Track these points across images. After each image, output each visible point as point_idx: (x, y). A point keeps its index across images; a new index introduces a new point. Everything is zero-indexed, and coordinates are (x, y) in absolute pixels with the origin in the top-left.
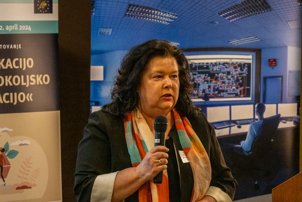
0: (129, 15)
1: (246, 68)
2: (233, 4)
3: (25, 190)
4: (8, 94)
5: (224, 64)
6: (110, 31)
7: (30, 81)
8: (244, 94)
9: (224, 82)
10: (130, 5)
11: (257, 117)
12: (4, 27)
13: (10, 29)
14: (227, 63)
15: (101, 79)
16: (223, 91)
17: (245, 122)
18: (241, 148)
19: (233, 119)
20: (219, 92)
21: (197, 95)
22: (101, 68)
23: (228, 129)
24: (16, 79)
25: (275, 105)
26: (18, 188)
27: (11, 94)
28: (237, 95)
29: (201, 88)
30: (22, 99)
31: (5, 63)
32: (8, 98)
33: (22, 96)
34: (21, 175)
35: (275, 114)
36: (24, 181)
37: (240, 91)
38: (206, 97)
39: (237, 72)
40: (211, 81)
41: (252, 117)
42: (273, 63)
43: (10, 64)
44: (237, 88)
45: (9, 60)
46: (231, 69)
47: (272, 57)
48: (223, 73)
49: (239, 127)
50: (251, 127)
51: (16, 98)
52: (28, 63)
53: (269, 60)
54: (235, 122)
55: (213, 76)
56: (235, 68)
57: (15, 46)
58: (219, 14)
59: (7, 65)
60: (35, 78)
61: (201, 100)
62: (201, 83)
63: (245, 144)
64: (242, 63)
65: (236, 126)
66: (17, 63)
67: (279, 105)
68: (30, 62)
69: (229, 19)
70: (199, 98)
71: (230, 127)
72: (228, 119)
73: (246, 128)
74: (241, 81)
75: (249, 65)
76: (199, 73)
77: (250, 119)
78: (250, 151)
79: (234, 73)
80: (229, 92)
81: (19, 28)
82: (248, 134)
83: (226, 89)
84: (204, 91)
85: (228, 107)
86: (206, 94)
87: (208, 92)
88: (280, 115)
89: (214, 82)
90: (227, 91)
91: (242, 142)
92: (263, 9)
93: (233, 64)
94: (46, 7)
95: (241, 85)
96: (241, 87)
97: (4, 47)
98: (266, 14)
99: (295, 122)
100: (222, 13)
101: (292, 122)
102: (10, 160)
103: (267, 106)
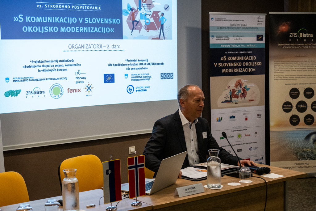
3: (252, 102)
4: (247, 69)
7: (255, 64)
12: (246, 45)
13: (248, 46)
24: (250, 63)
26: (250, 101)
27: (248, 69)
30: (252, 70)
31: (246, 58)
32: (247, 70)
33: (252, 69)
34: (251, 96)
36: (252, 98)
43: (248, 58)
45: (247, 57)
51: (250, 70)
52: (254, 58)
57: (249, 52)
59: (247, 59)
60: (256, 63)
66: (250, 58)
68: (255, 57)
81: (251, 46)
94: (261, 39)
97: (246, 52)
102: (247, 91)
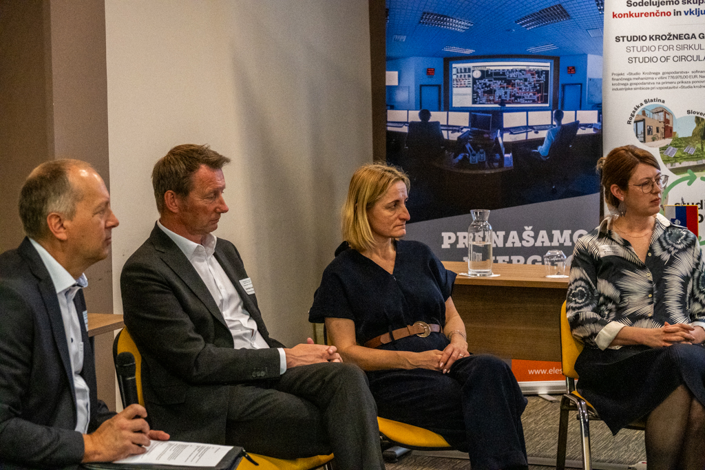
0: (423, 23)
1: (544, 75)
2: (531, 13)
5: (521, 71)
6: (404, 38)
8: (541, 100)
9: (520, 89)
10: (424, 13)
11: (554, 123)
14: (524, 70)
15: (396, 84)
16: (520, 97)
17: (542, 128)
18: (539, 153)
19: (529, 125)
20: (516, 98)
21: (493, 100)
22: (396, 73)
23: (525, 134)
25: (574, 112)
28: (534, 102)
29: (498, 94)
35: (574, 121)
37: (538, 98)
38: (502, 103)
39: (535, 79)
40: (507, 87)
41: (550, 123)
42: (572, 70)
44: (534, 94)
46: (528, 76)
47: (571, 65)
48: (520, 80)
49: (537, 133)
50: (549, 133)
53: (568, 68)
54: (532, 127)
55: (509, 82)
56: (532, 74)
58: (516, 22)
61: (497, 106)
62: (497, 89)
63: (542, 149)
64: (540, 70)
65: (533, 131)
67: (578, 112)
69: (526, 27)
70: (495, 103)
71: (527, 132)
72: (526, 124)
73: (543, 134)
74: (538, 88)
75: (547, 72)
76: (495, 79)
77: (548, 125)
78: (548, 156)
79: (532, 80)
80: (526, 98)
82: (546, 139)
83: (522, 95)
84: (500, 97)
85: (525, 113)
86: (502, 100)
87: (504, 98)
88: (578, 122)
89: (510, 88)
90: (523, 97)
91: (540, 147)
92: (562, 17)
93: (530, 70)
95: (539, 92)
96: (538, 93)
98: (565, 22)
99: (595, 129)
100: (519, 21)
101: (592, 129)
103: (565, 112)
